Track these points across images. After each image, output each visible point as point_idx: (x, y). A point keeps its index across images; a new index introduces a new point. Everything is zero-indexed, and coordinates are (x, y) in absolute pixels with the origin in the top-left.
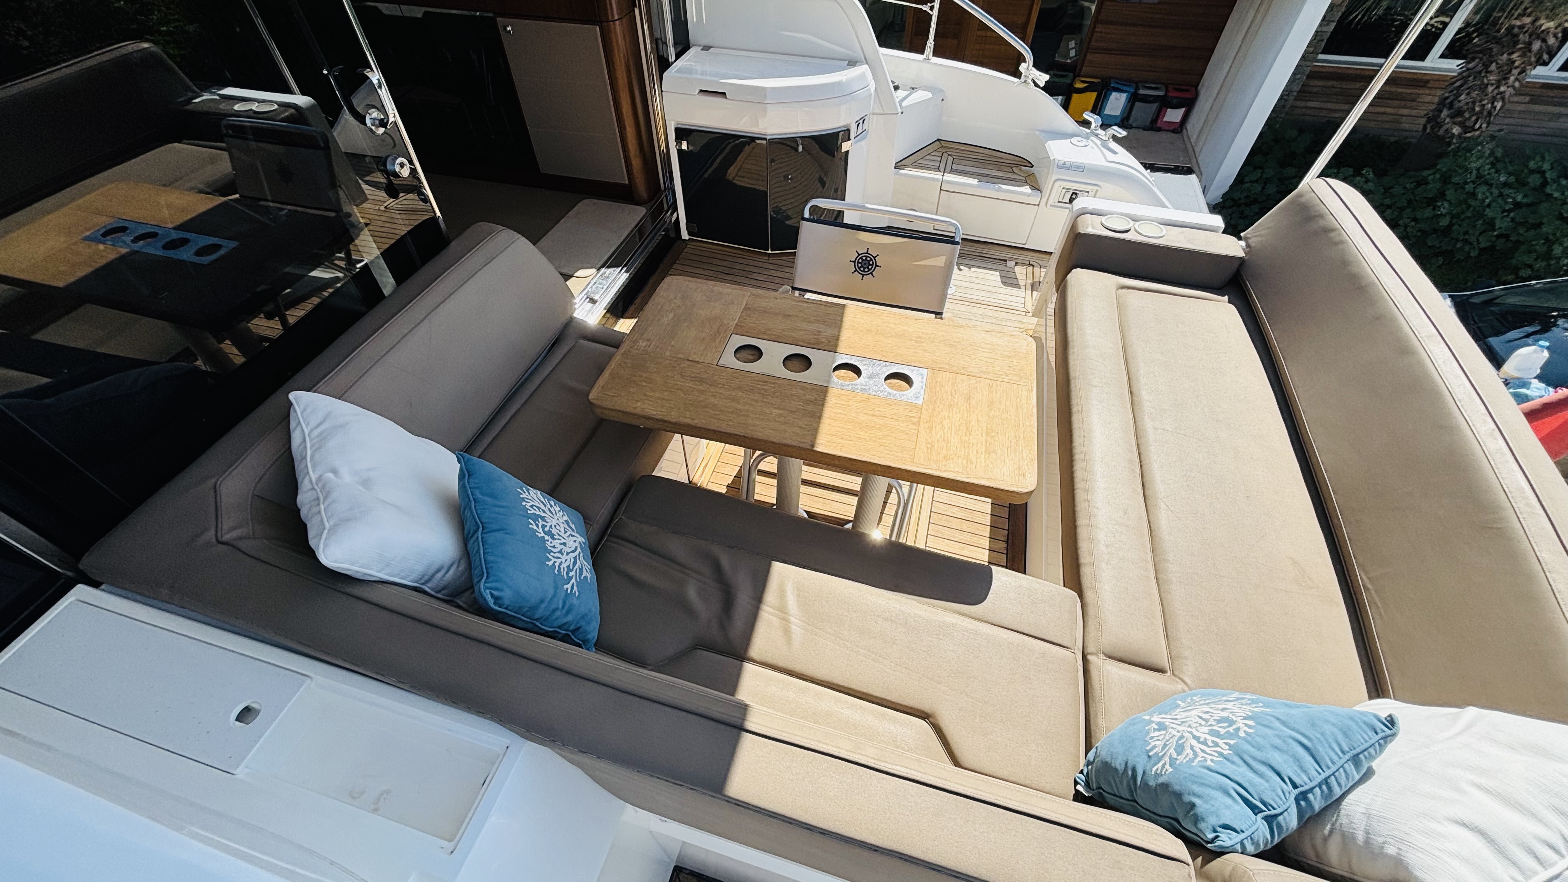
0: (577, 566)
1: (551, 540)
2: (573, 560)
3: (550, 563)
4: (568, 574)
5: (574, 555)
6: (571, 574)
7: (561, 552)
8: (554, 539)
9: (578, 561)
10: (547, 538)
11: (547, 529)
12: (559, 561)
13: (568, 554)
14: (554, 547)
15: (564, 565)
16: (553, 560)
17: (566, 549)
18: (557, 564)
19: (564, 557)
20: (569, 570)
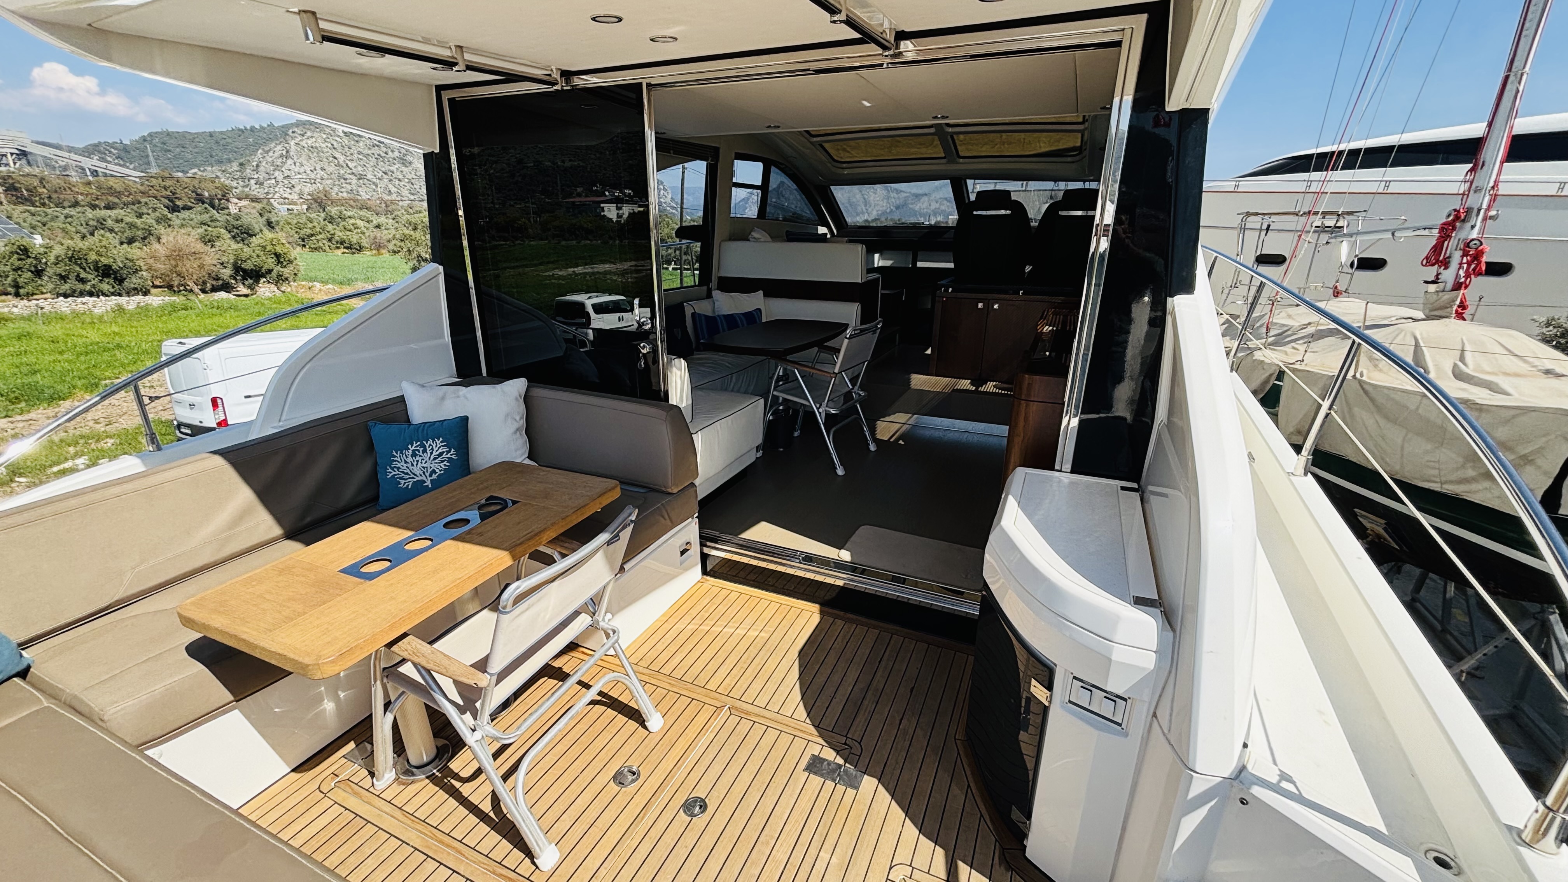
0: (403, 475)
1: (410, 454)
2: (406, 471)
3: (394, 453)
4: (395, 467)
5: (410, 473)
6: (395, 469)
7: (406, 462)
8: (412, 456)
9: (408, 476)
10: (410, 451)
11: (417, 452)
12: (399, 460)
13: (408, 467)
14: (407, 457)
15: (399, 465)
16: (398, 456)
17: (409, 465)
18: (396, 459)
19: (403, 463)
20: (398, 468)
